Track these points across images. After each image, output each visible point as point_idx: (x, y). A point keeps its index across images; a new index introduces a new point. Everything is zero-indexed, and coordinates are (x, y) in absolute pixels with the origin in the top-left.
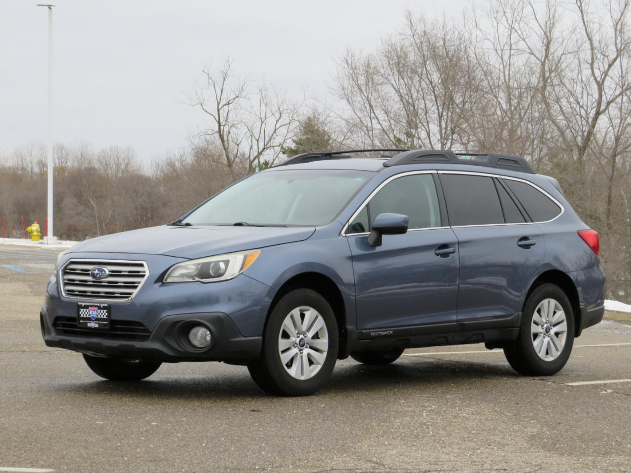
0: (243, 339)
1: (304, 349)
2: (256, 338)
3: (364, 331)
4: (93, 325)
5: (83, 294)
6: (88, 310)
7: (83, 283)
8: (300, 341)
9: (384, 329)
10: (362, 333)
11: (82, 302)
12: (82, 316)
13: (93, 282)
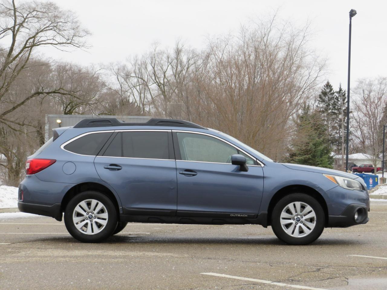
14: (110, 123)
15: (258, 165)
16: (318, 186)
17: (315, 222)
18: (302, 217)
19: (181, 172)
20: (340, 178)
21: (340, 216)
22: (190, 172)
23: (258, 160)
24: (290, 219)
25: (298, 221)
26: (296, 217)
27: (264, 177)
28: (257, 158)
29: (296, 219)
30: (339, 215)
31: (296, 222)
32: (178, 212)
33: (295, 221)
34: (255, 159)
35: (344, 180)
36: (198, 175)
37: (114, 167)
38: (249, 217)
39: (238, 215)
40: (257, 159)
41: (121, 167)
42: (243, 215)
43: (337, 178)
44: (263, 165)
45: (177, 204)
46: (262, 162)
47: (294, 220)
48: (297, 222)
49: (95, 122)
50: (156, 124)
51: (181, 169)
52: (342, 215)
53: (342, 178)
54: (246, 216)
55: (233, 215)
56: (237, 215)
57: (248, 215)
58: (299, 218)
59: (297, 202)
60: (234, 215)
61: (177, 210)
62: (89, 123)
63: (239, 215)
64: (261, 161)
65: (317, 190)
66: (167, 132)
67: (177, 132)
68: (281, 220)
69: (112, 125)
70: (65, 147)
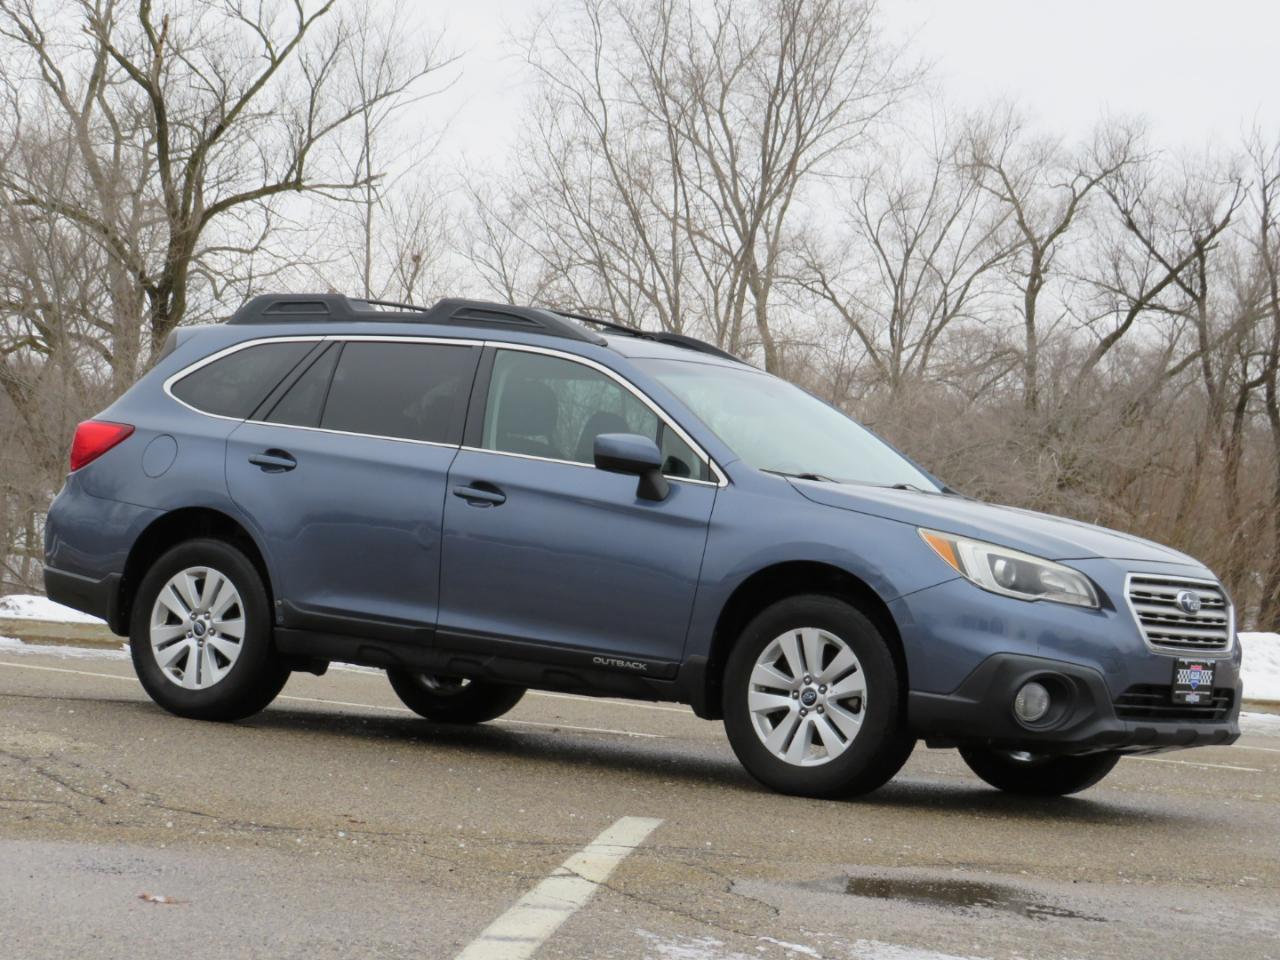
4: (1193, 698)
5: (1175, 641)
6: (1189, 671)
7: (1172, 620)
11: (1184, 657)
12: (1180, 682)
13: (1188, 619)
14: (325, 312)
15: (710, 480)
16: (879, 573)
17: (863, 712)
18: (822, 689)
19: (458, 489)
20: (974, 549)
21: (952, 698)
22: (486, 490)
23: (714, 461)
24: (784, 693)
25: (810, 702)
26: (804, 687)
27: (707, 526)
28: (711, 453)
29: (803, 694)
30: (948, 694)
31: (803, 708)
32: (439, 634)
33: (800, 703)
34: (705, 458)
35: (992, 559)
36: (507, 501)
37: (277, 460)
38: (653, 672)
39: (618, 662)
40: (710, 457)
41: (294, 460)
42: (632, 662)
43: (966, 547)
44: (723, 482)
45: (439, 604)
46: (726, 469)
47: (796, 698)
48: (806, 707)
49: (287, 307)
50: (452, 318)
51: (461, 479)
52: (960, 694)
53: (986, 549)
54: (641, 666)
55: (601, 660)
56: (613, 661)
57: (649, 666)
58: (811, 690)
59: (809, 629)
60: (605, 661)
61: (437, 626)
62: (270, 309)
63: (620, 663)
64: (722, 465)
65: (873, 587)
66: (470, 346)
67: (498, 349)
68: (752, 692)
69: (330, 319)
70: (173, 387)
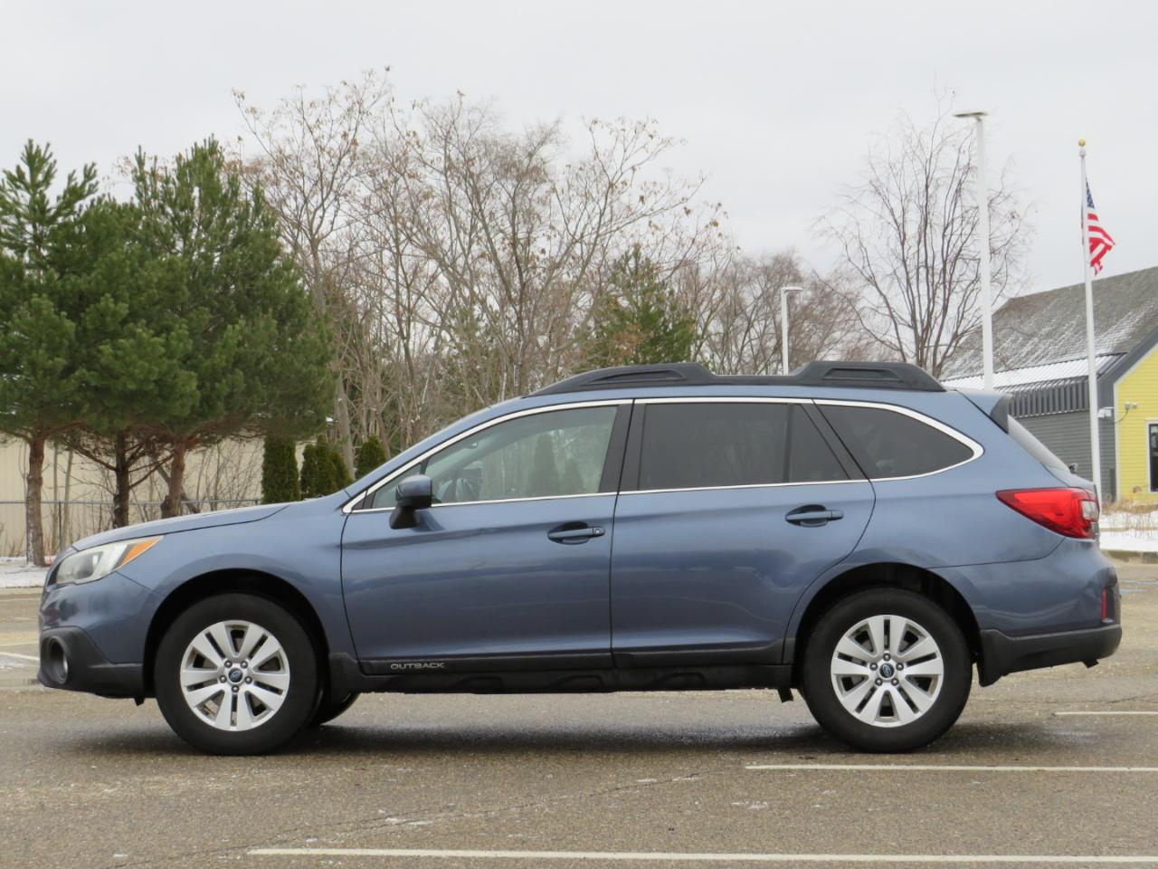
0: (110, 665)
1: (240, 685)
2: (133, 665)
3: (372, 662)
8: (230, 674)
9: (421, 660)
10: (370, 664)
